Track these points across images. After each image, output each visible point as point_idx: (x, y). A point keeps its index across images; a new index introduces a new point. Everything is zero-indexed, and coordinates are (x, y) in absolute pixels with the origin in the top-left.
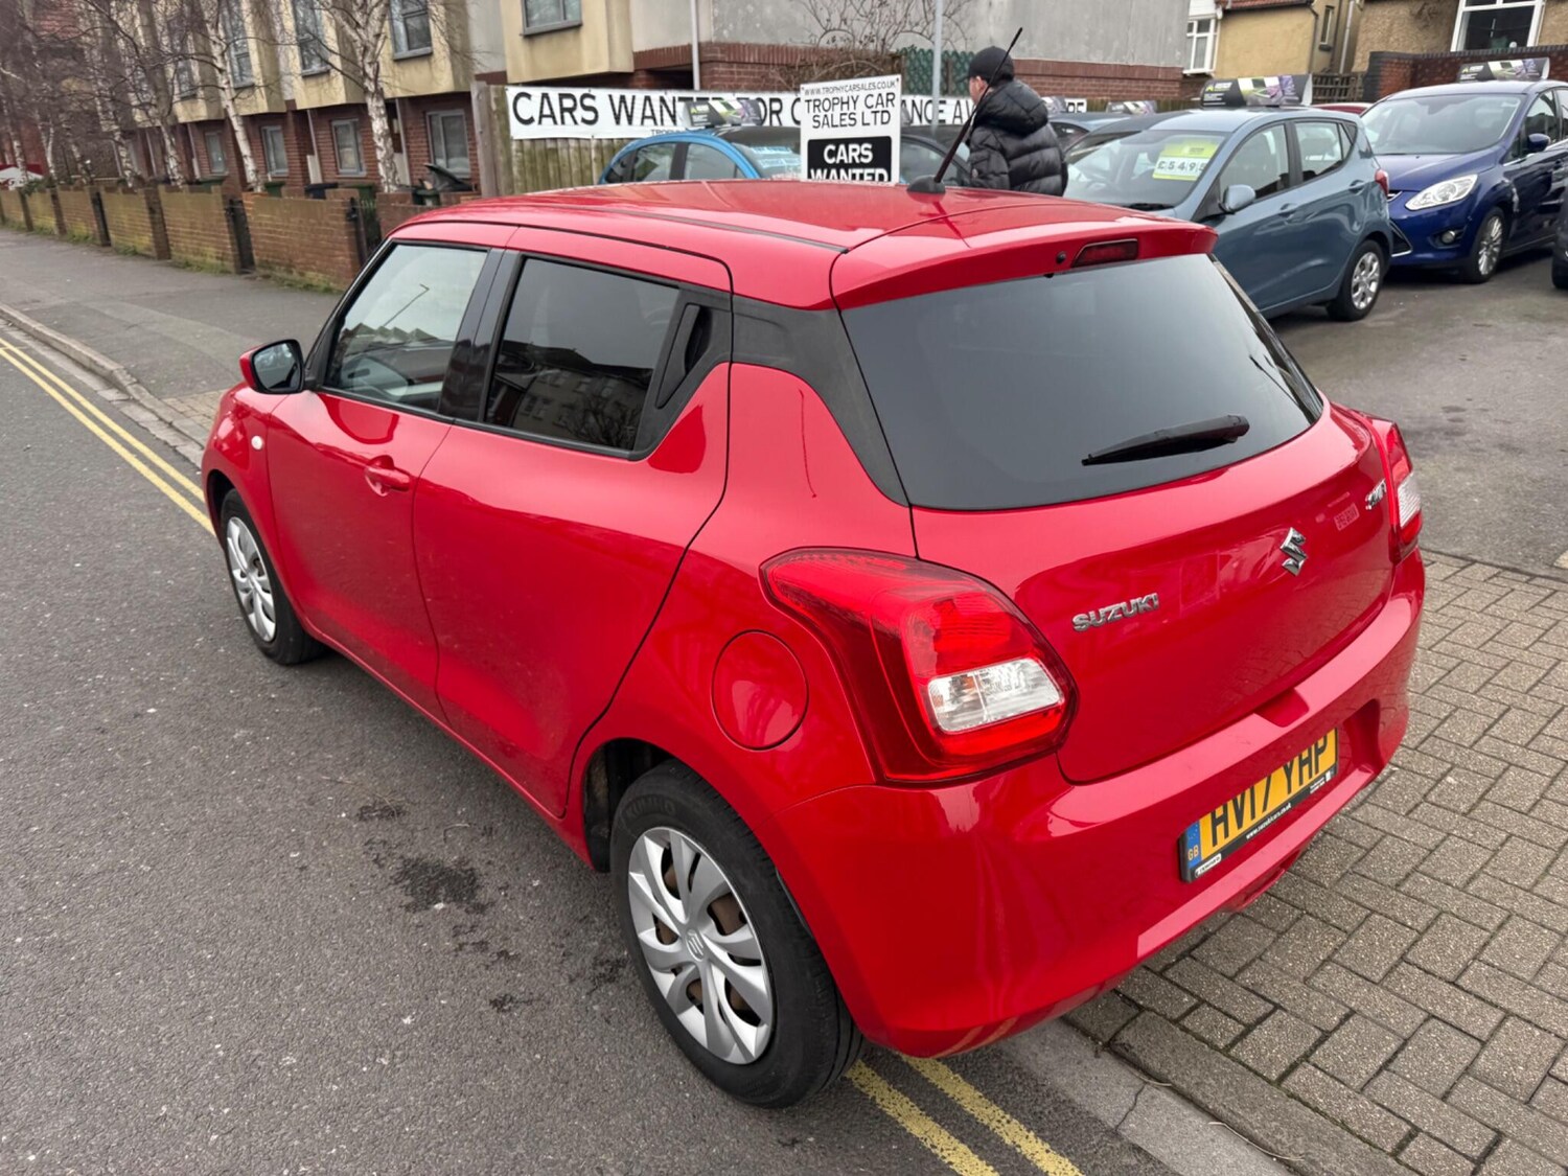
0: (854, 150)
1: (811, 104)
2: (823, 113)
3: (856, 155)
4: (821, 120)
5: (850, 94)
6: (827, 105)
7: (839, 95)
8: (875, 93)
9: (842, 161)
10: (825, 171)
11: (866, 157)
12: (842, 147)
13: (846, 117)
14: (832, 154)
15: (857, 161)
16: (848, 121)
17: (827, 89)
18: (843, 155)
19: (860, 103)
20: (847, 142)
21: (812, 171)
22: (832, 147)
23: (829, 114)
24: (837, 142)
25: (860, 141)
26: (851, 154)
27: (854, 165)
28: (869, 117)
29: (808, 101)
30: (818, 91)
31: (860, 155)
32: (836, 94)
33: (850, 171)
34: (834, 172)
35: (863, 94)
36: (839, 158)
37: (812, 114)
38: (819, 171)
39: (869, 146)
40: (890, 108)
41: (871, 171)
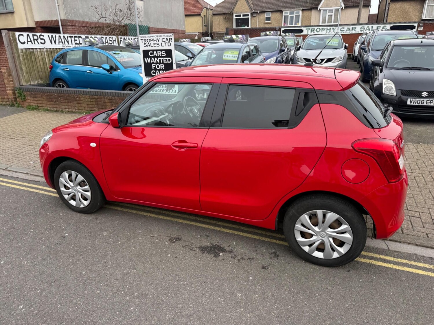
0: (159, 53)
1: (143, 40)
2: (147, 43)
3: (160, 54)
4: (147, 44)
5: (157, 38)
6: (149, 41)
7: (153, 38)
8: (165, 38)
9: (155, 56)
10: (150, 58)
11: (164, 55)
12: (155, 52)
13: (156, 44)
14: (151, 54)
15: (161, 56)
16: (156, 45)
17: (148, 37)
18: (155, 54)
19: (160, 41)
20: (157, 51)
21: (145, 58)
22: (152, 52)
23: (150, 43)
24: (153, 51)
25: (161, 50)
26: (158, 54)
27: (160, 57)
28: (164, 44)
29: (142, 40)
30: (145, 37)
31: (162, 54)
32: (151, 38)
33: (158, 58)
34: (153, 59)
35: (161, 38)
36: (154, 55)
37: (143, 43)
38: (147, 59)
39: (165, 52)
40: (170, 42)
41: (166, 58)
